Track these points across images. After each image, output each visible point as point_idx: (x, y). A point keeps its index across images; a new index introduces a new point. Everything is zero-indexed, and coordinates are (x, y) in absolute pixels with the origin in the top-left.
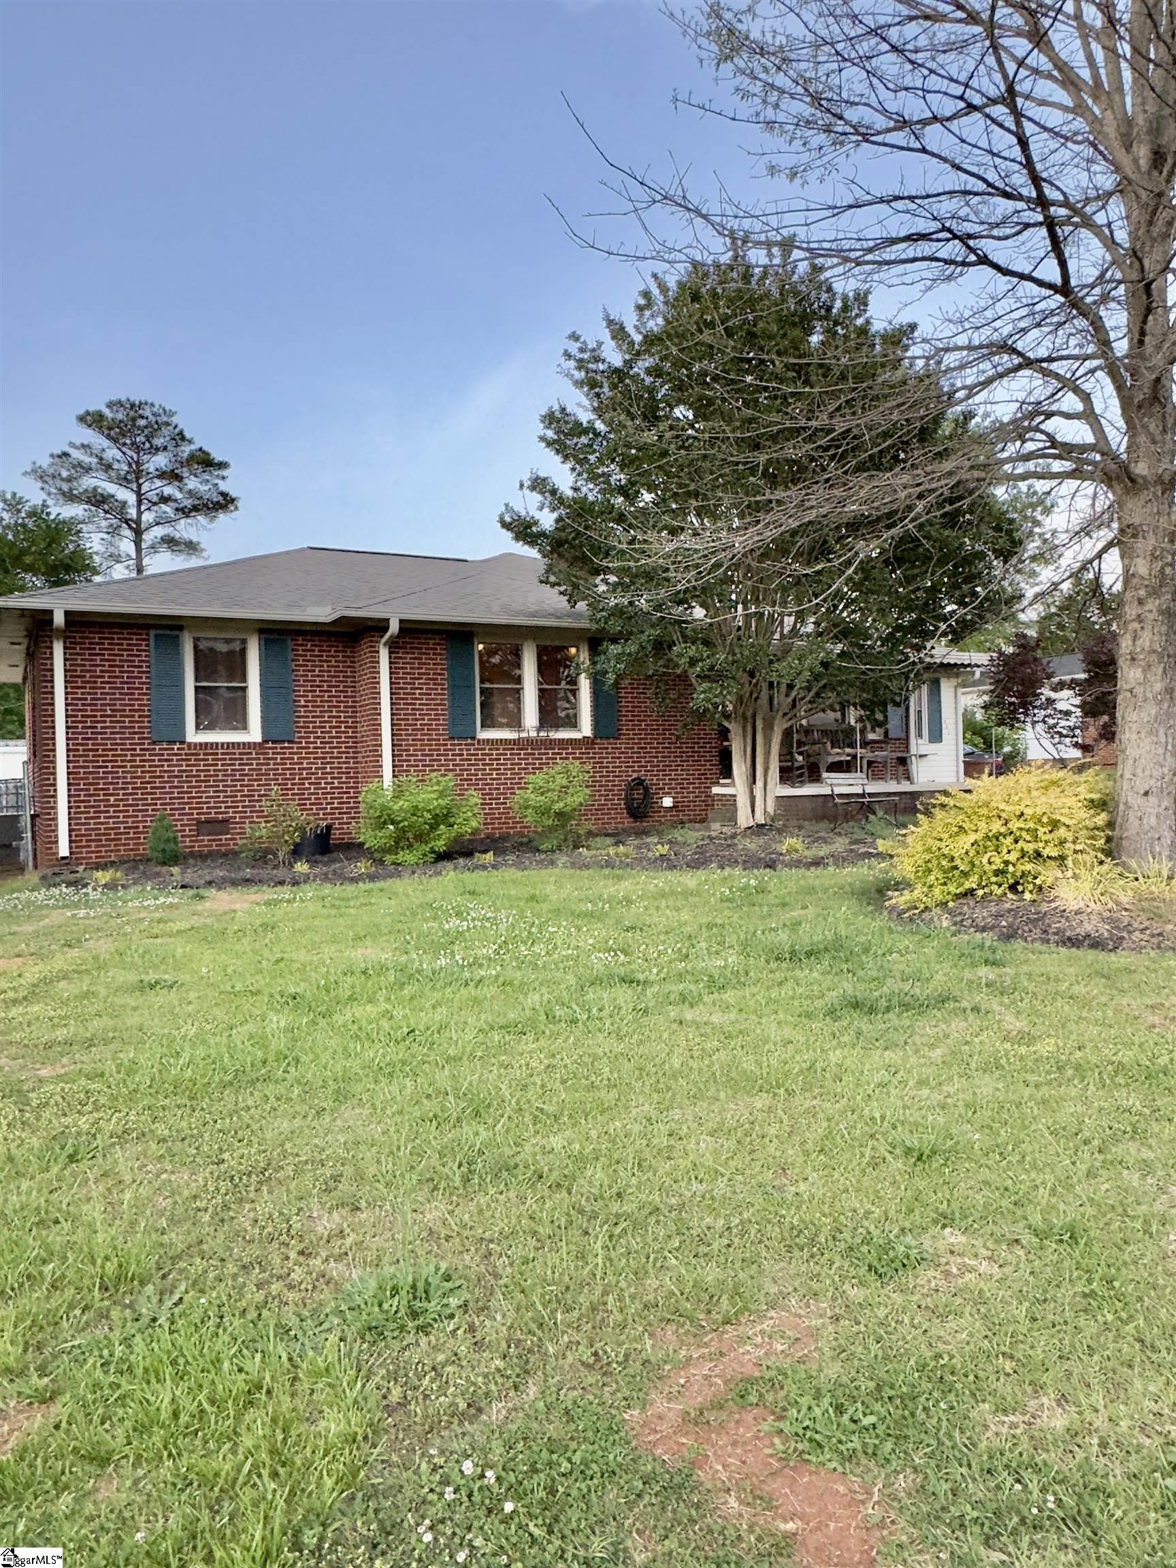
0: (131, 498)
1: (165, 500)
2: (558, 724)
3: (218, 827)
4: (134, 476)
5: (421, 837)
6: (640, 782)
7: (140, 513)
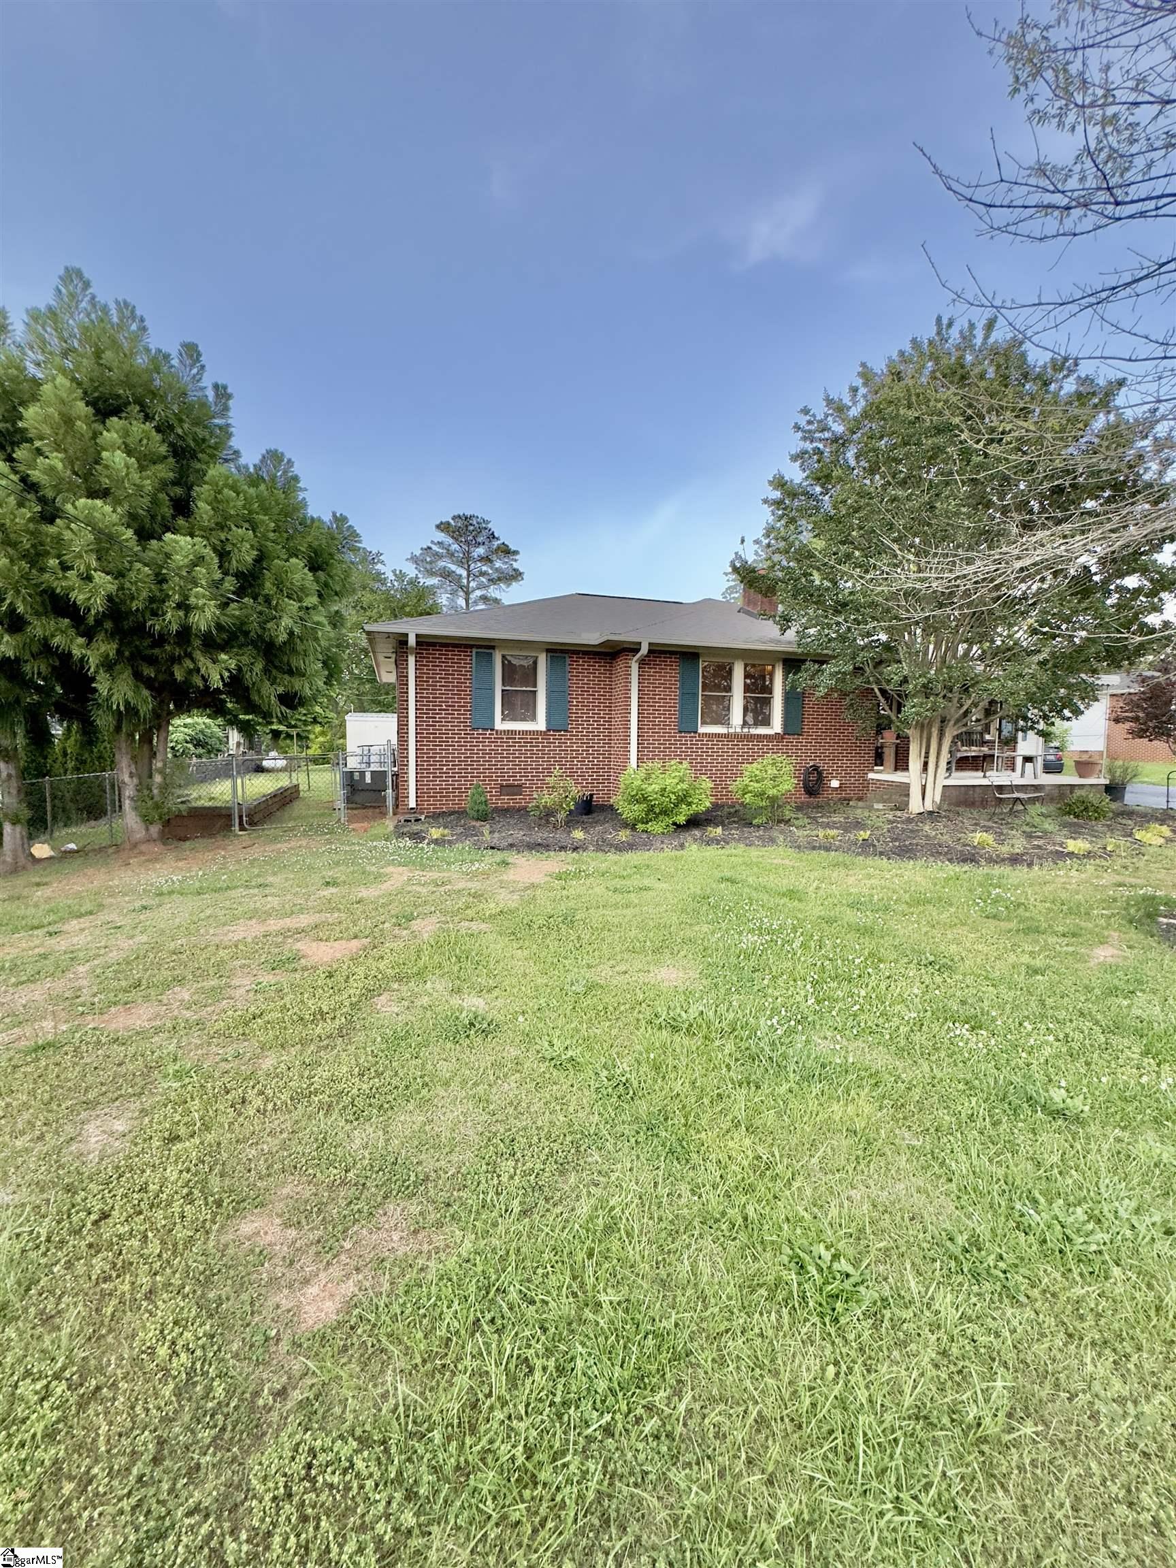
0: (464, 573)
1: (483, 574)
2: (757, 723)
3: (516, 789)
4: (465, 561)
5: (665, 812)
6: (816, 768)
7: (469, 582)
